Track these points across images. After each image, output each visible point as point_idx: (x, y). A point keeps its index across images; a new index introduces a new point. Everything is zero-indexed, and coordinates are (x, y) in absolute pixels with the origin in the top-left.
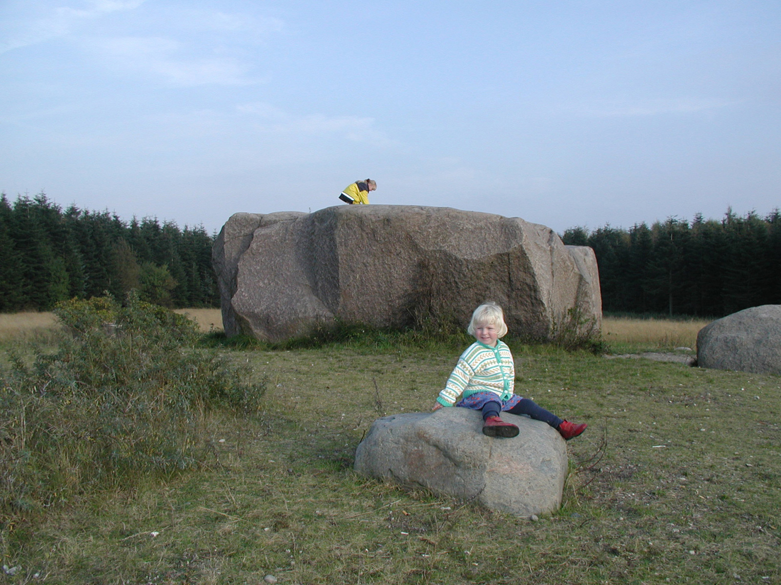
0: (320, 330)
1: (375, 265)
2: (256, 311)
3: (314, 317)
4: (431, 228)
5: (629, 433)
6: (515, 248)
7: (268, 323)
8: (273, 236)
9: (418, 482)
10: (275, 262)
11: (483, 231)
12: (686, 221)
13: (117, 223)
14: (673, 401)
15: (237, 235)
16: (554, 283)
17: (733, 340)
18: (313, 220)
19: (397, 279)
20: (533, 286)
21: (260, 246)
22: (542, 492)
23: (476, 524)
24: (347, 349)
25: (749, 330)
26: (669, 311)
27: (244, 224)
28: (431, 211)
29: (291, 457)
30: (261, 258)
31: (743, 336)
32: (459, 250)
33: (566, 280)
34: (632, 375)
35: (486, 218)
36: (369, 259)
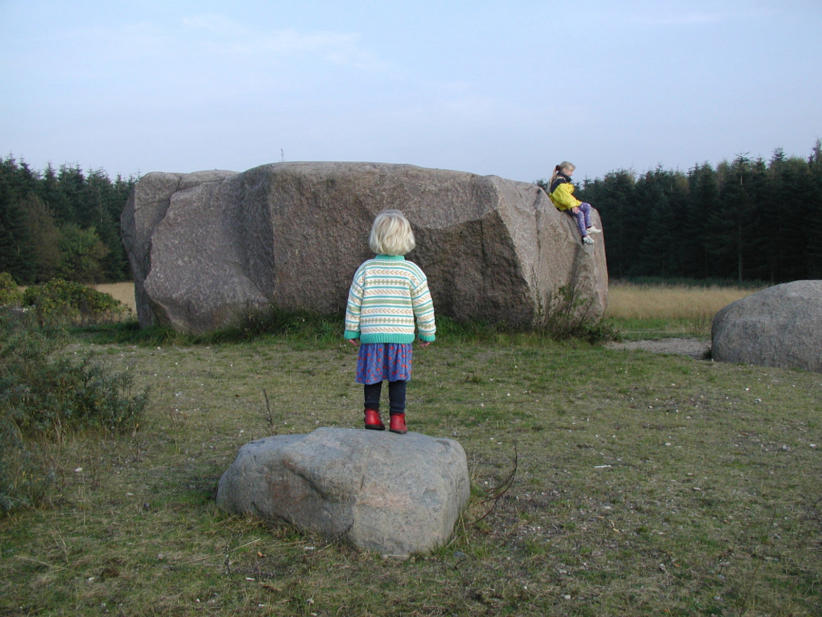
0: (252, 319)
1: (317, 237)
2: (174, 296)
3: (244, 303)
4: (385, 190)
5: (578, 449)
6: (489, 214)
7: (189, 310)
8: (195, 202)
9: (283, 518)
10: (197, 235)
11: (449, 193)
12: (761, 159)
13: (26, 173)
14: (654, 407)
15: (151, 200)
16: (541, 256)
17: (754, 325)
18: (243, 182)
19: (345, 254)
20: (513, 260)
21: (179, 215)
22: (421, 527)
23: (338, 567)
24: (281, 344)
25: (774, 313)
26: (738, 276)
27: (159, 187)
28: (386, 170)
29: (155, 487)
30: (180, 229)
31: (766, 320)
32: (420, 217)
33: (557, 251)
34: (620, 372)
35: (453, 176)
36: (310, 230)
